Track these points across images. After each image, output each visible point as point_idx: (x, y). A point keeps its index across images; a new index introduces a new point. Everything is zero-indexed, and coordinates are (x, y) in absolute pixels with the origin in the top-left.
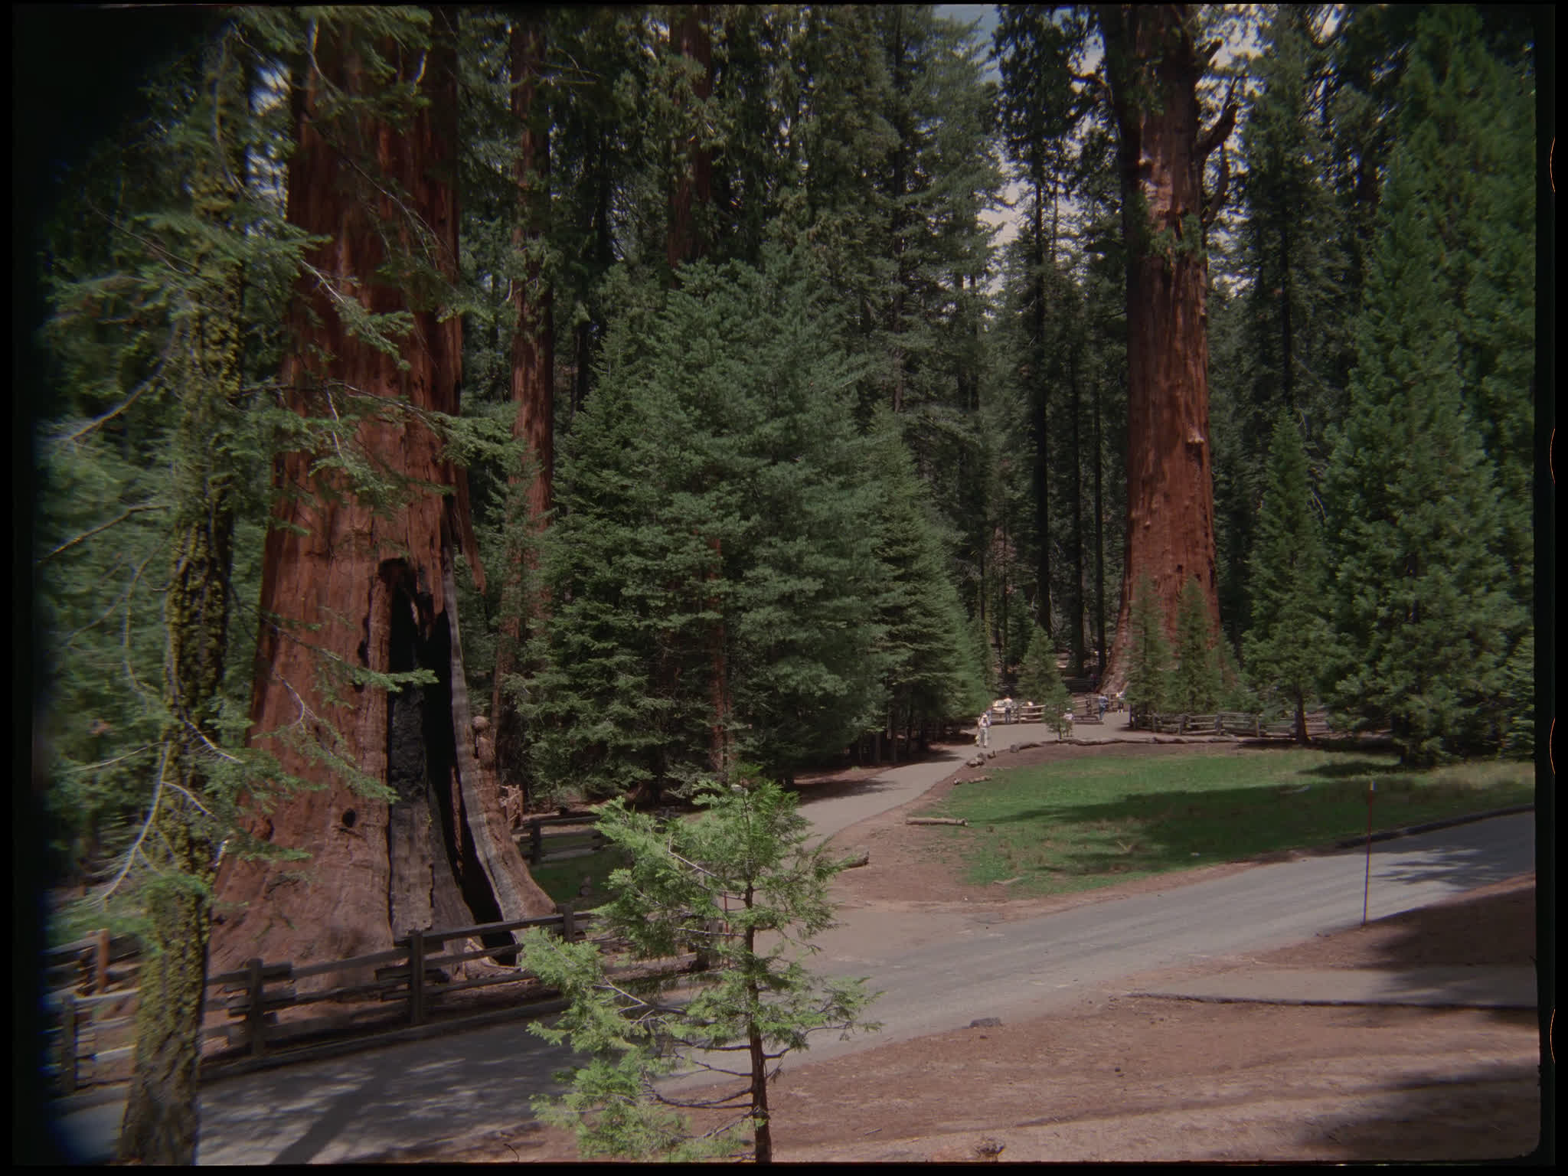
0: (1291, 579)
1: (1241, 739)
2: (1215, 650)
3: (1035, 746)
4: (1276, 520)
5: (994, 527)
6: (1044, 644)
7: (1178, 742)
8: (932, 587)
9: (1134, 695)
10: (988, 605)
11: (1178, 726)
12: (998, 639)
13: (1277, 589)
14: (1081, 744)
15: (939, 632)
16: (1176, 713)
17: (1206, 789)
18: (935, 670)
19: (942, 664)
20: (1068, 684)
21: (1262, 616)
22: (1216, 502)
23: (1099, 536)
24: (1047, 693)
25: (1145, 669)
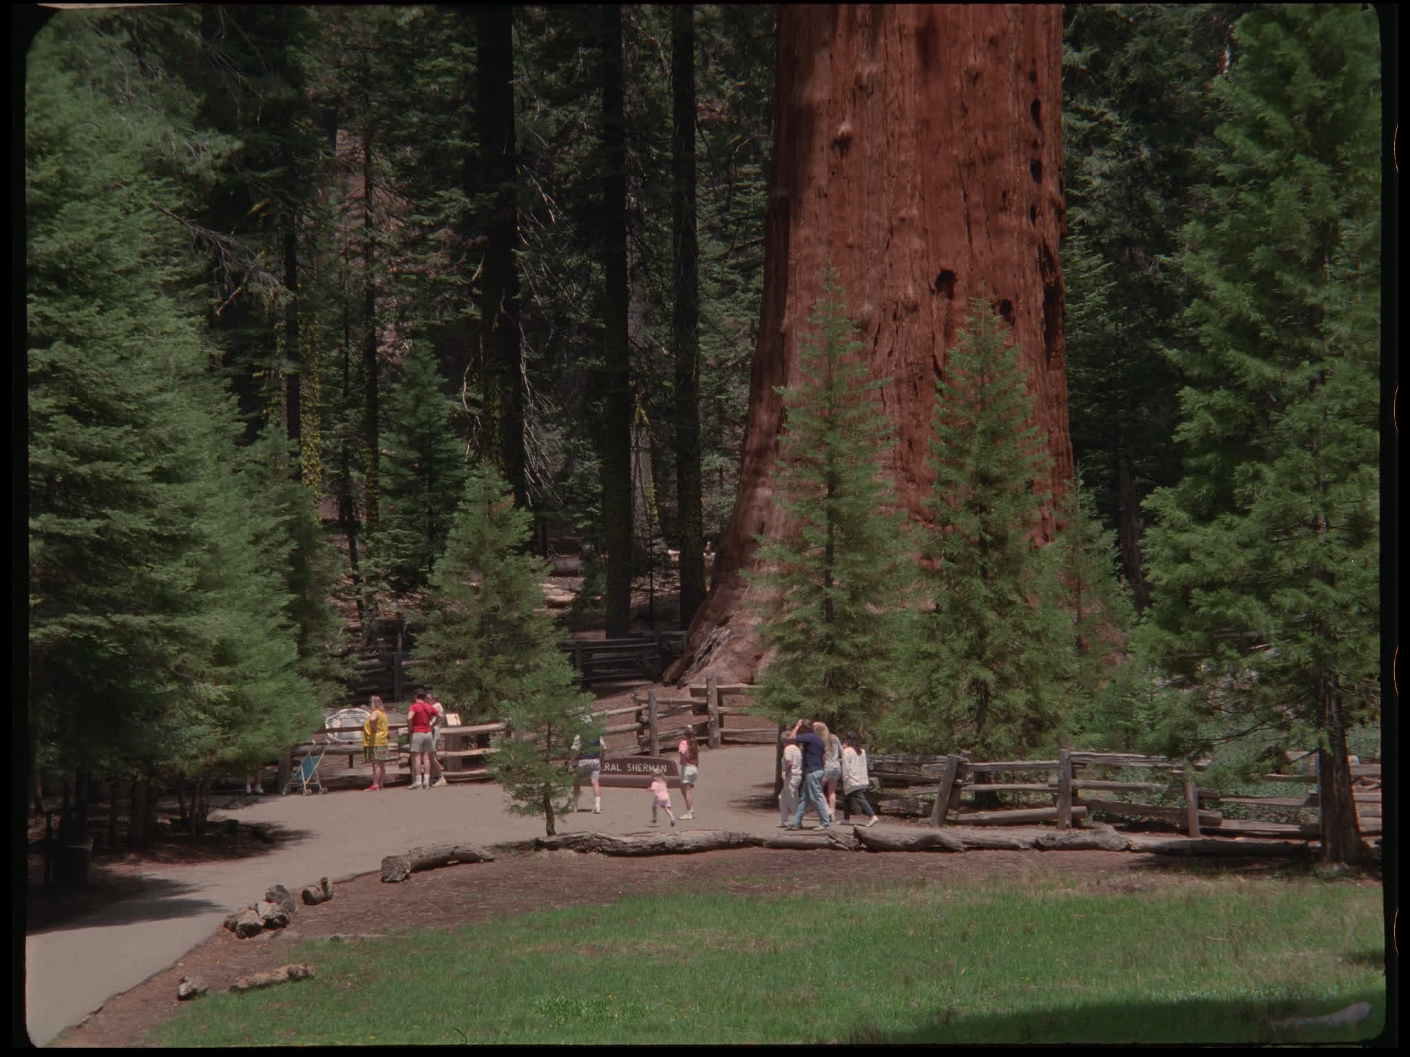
0: (1312, 318)
1: (1138, 840)
2: (1055, 550)
3: (468, 859)
4: (1270, 114)
5: (330, 124)
6: (502, 523)
7: (929, 845)
8: (113, 323)
9: (792, 693)
10: (311, 390)
11: (933, 793)
12: (346, 505)
13: (1266, 351)
14: (618, 852)
15: (139, 475)
16: (929, 751)
17: (1022, 1005)
18: (119, 606)
19: (146, 585)
20: (579, 655)
21: (1208, 442)
22: (1072, 56)
23: (685, 169)
24: (509, 684)
25: (829, 611)
